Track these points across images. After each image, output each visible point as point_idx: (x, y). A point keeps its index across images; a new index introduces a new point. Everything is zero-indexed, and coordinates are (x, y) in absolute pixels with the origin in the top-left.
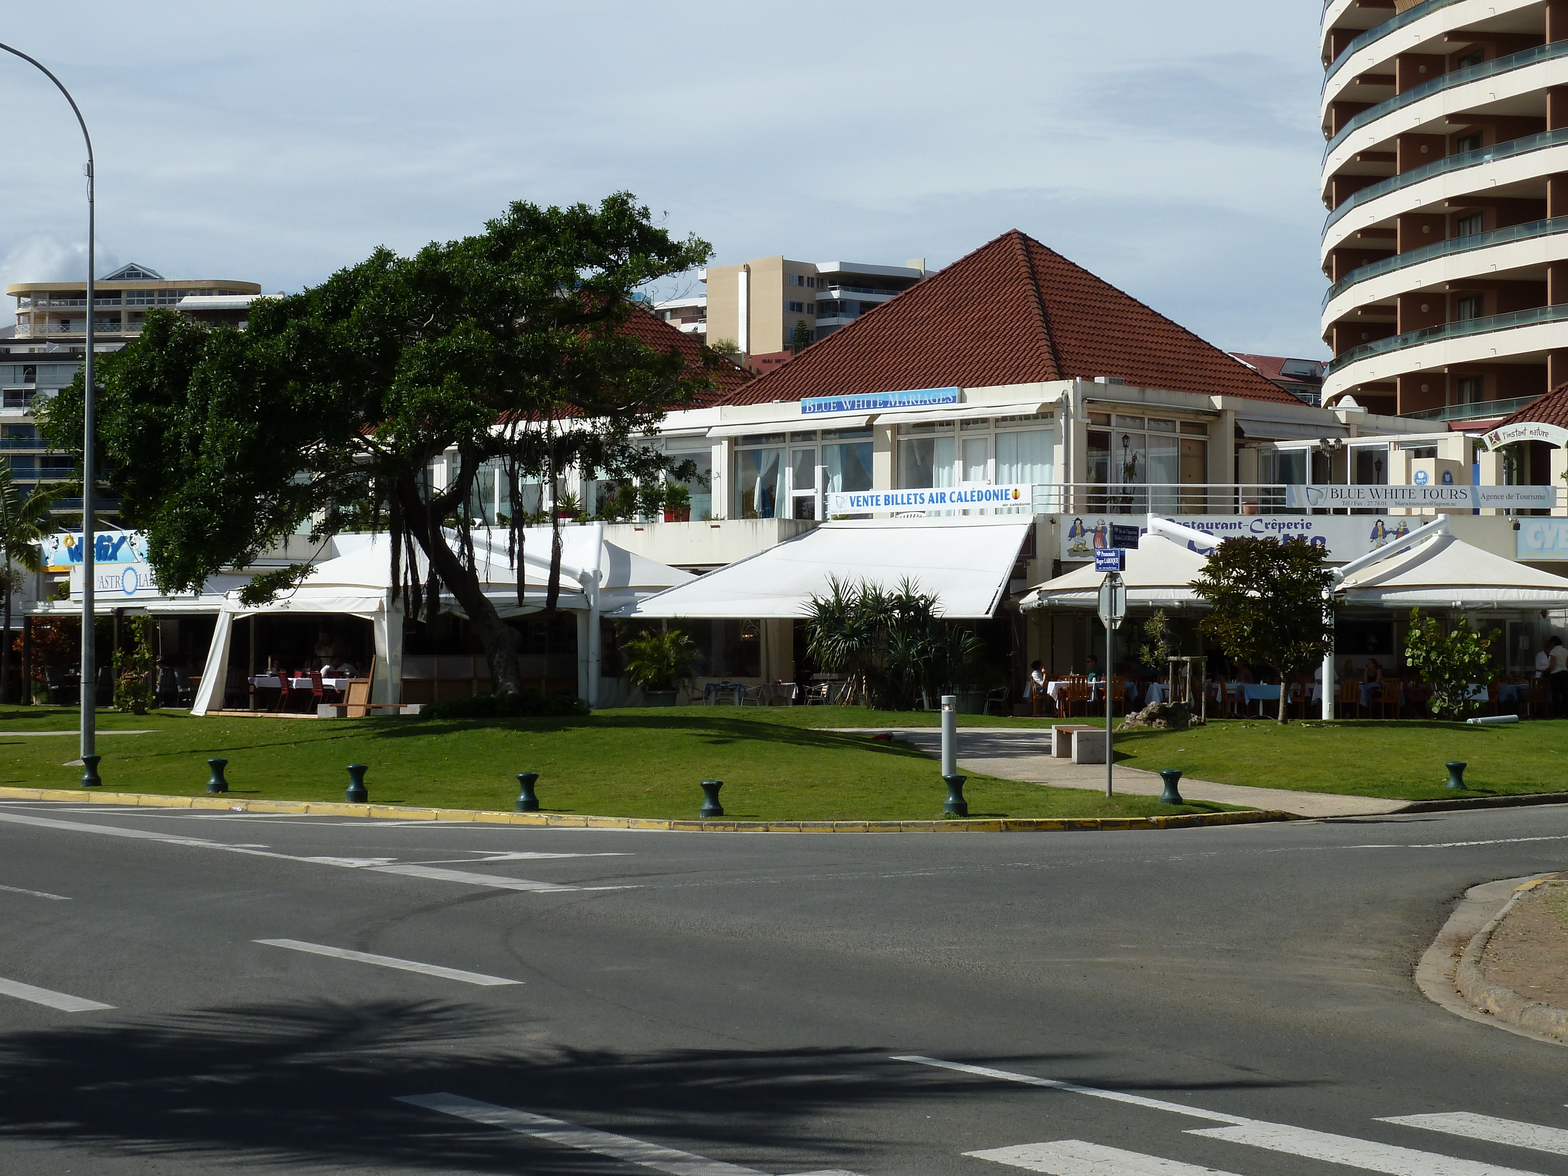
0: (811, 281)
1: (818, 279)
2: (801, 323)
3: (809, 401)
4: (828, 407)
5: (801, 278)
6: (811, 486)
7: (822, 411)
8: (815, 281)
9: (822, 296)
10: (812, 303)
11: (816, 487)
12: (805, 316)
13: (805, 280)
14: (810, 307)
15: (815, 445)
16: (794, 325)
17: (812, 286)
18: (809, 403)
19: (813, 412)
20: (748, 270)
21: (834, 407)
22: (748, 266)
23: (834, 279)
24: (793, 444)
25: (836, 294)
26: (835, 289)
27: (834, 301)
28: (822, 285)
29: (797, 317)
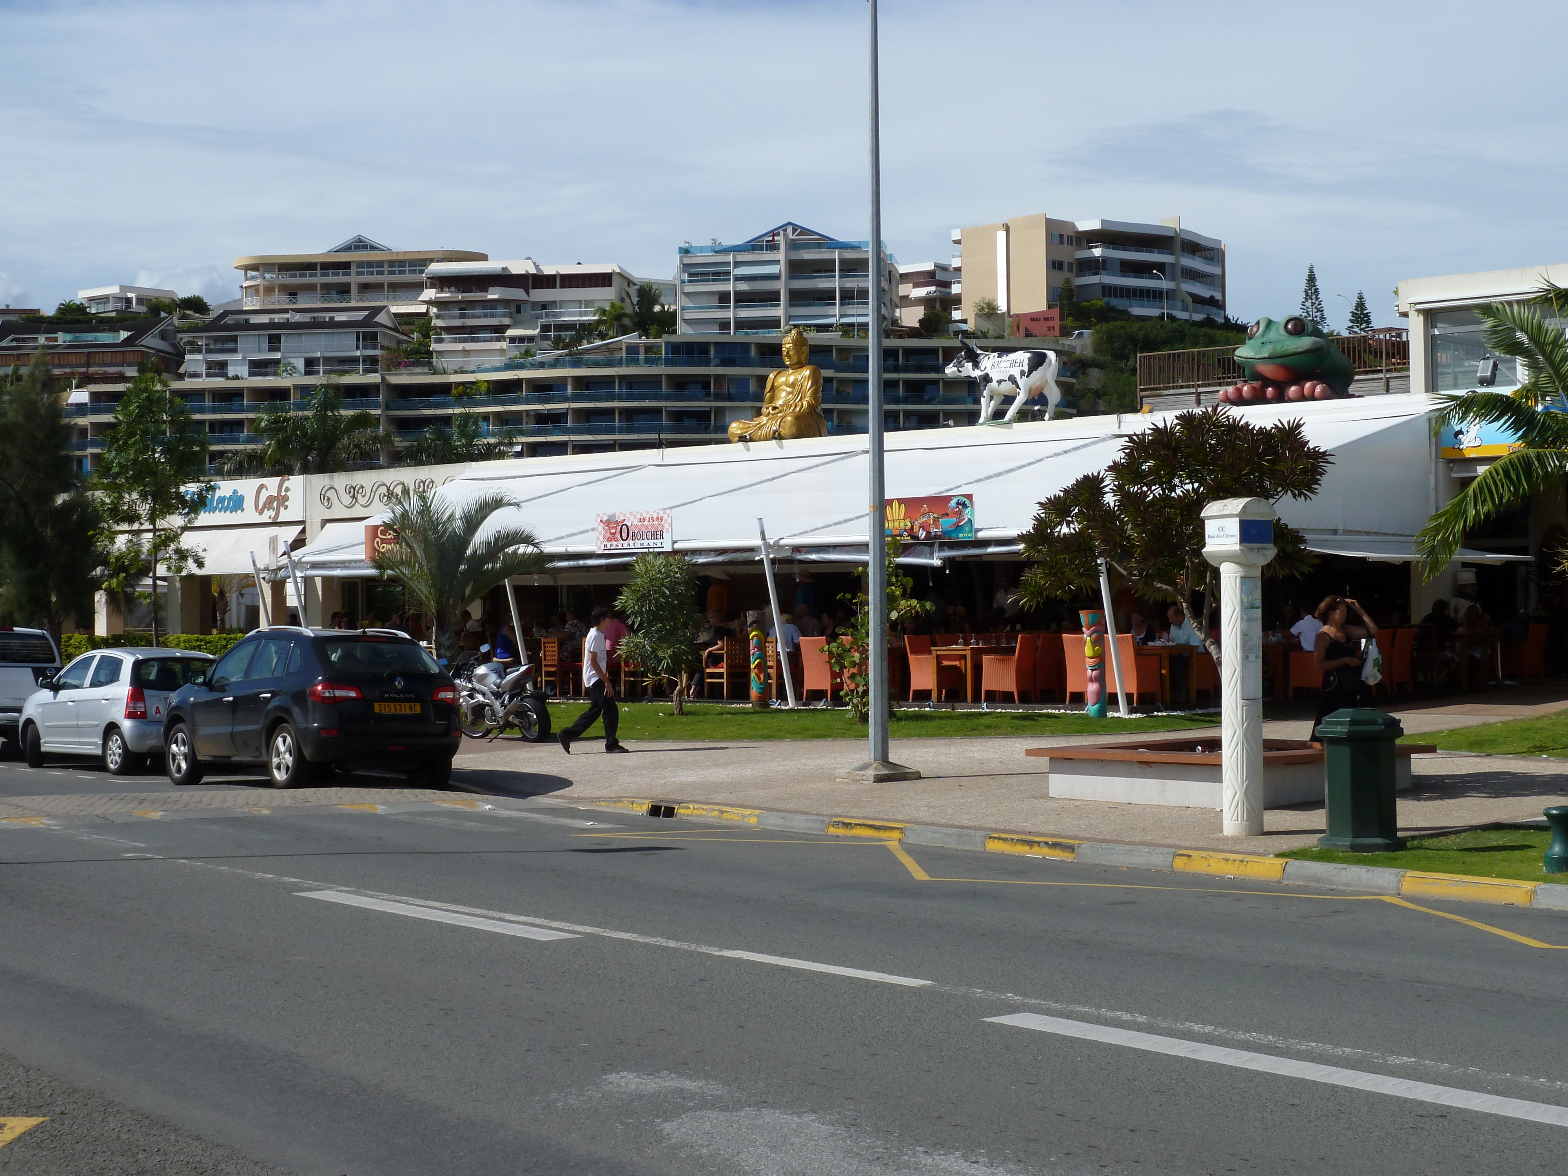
0: (1070, 238)
1: (1077, 238)
2: (1067, 281)
5: (1061, 236)
8: (1075, 240)
9: (1083, 254)
10: (1072, 261)
12: (1065, 274)
13: (1066, 237)
14: (1070, 265)
16: (1059, 282)
17: (1072, 245)
20: (1007, 230)
22: (1007, 225)
23: (1092, 237)
25: (1097, 252)
26: (1096, 247)
27: (1095, 260)
28: (1080, 243)
29: (1061, 277)
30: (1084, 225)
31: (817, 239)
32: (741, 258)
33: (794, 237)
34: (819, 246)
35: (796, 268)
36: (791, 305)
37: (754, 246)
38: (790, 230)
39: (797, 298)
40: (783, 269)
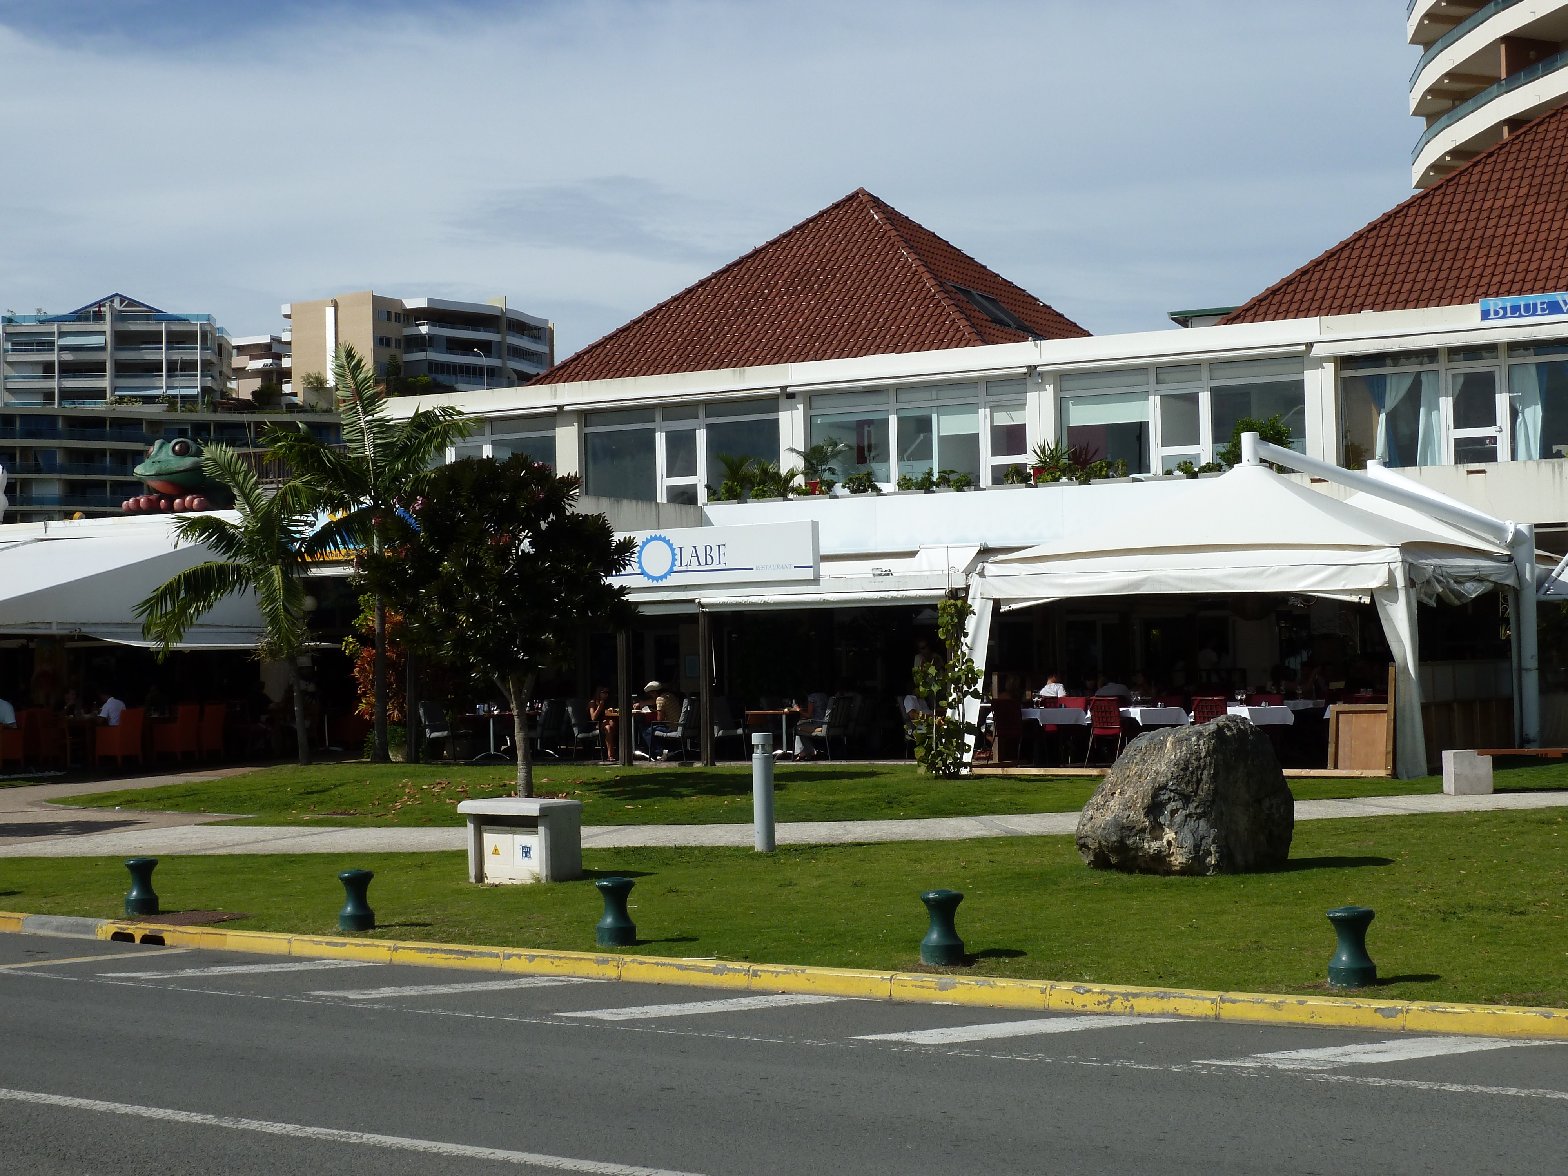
0: (398, 315)
1: (404, 315)
2: (393, 357)
3: (1494, 303)
4: (1531, 310)
5: (389, 313)
6: (1490, 420)
7: (1521, 316)
8: (402, 317)
9: (410, 331)
10: (399, 338)
11: (1498, 424)
12: (393, 350)
13: (393, 315)
14: (398, 342)
15: (1498, 367)
16: (385, 359)
17: (399, 322)
18: (1496, 305)
19: (1504, 317)
20: (336, 305)
21: (1543, 310)
22: (336, 301)
23: (419, 315)
24: (1452, 365)
25: (424, 329)
26: (424, 324)
27: (422, 337)
28: (408, 321)
29: (387, 353)
30: (411, 304)
31: (146, 311)
32: (65, 328)
33: (121, 308)
34: (148, 318)
35: (122, 340)
36: (117, 376)
37: (80, 316)
38: (117, 301)
39: (123, 369)
40: (109, 339)
